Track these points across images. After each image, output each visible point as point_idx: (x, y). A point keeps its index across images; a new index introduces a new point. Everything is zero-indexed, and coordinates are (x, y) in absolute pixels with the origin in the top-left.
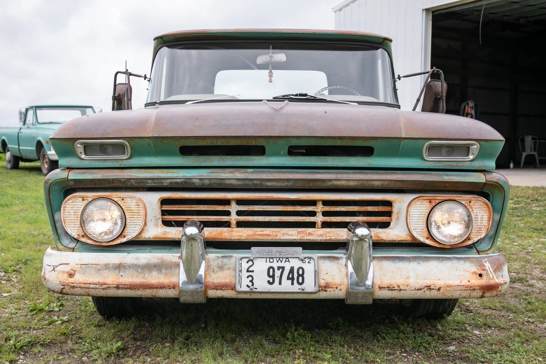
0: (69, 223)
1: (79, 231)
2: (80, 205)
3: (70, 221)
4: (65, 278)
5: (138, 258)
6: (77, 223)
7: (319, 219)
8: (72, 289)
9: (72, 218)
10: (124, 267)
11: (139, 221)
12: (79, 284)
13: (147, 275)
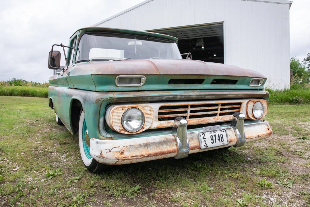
0: (115, 123)
1: (120, 127)
2: (121, 112)
3: (115, 122)
4: (118, 155)
5: (154, 139)
6: (119, 123)
7: (219, 112)
8: (123, 161)
9: (117, 120)
10: (150, 145)
11: (151, 119)
12: (128, 158)
13: (161, 147)
